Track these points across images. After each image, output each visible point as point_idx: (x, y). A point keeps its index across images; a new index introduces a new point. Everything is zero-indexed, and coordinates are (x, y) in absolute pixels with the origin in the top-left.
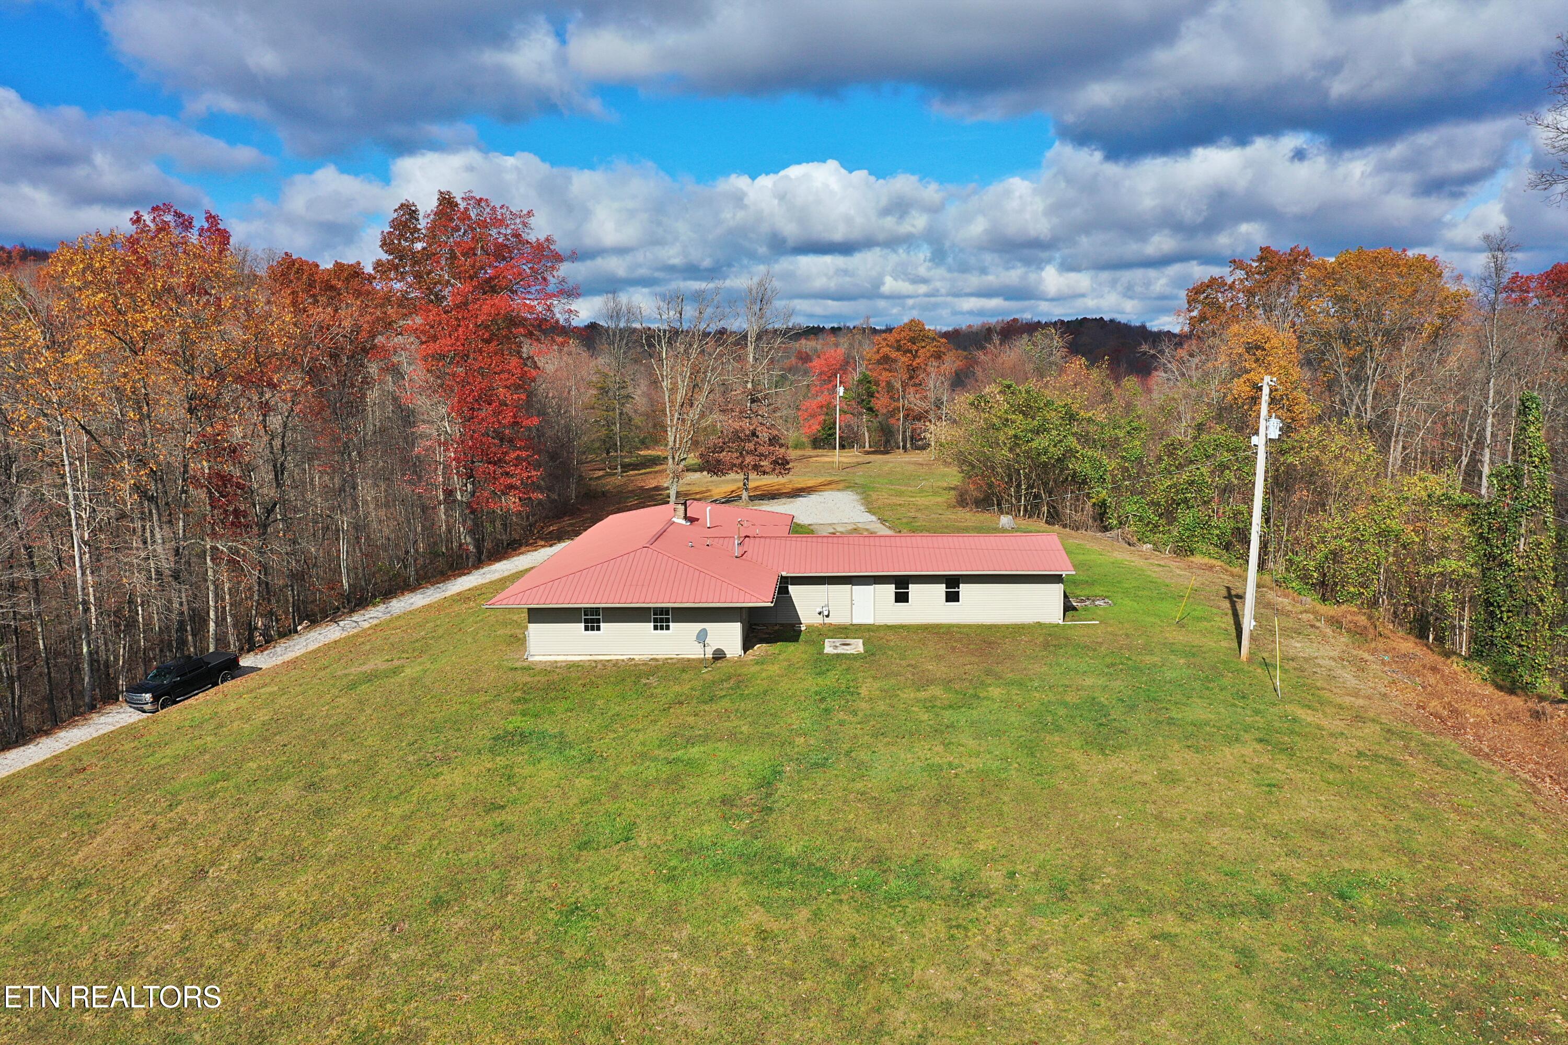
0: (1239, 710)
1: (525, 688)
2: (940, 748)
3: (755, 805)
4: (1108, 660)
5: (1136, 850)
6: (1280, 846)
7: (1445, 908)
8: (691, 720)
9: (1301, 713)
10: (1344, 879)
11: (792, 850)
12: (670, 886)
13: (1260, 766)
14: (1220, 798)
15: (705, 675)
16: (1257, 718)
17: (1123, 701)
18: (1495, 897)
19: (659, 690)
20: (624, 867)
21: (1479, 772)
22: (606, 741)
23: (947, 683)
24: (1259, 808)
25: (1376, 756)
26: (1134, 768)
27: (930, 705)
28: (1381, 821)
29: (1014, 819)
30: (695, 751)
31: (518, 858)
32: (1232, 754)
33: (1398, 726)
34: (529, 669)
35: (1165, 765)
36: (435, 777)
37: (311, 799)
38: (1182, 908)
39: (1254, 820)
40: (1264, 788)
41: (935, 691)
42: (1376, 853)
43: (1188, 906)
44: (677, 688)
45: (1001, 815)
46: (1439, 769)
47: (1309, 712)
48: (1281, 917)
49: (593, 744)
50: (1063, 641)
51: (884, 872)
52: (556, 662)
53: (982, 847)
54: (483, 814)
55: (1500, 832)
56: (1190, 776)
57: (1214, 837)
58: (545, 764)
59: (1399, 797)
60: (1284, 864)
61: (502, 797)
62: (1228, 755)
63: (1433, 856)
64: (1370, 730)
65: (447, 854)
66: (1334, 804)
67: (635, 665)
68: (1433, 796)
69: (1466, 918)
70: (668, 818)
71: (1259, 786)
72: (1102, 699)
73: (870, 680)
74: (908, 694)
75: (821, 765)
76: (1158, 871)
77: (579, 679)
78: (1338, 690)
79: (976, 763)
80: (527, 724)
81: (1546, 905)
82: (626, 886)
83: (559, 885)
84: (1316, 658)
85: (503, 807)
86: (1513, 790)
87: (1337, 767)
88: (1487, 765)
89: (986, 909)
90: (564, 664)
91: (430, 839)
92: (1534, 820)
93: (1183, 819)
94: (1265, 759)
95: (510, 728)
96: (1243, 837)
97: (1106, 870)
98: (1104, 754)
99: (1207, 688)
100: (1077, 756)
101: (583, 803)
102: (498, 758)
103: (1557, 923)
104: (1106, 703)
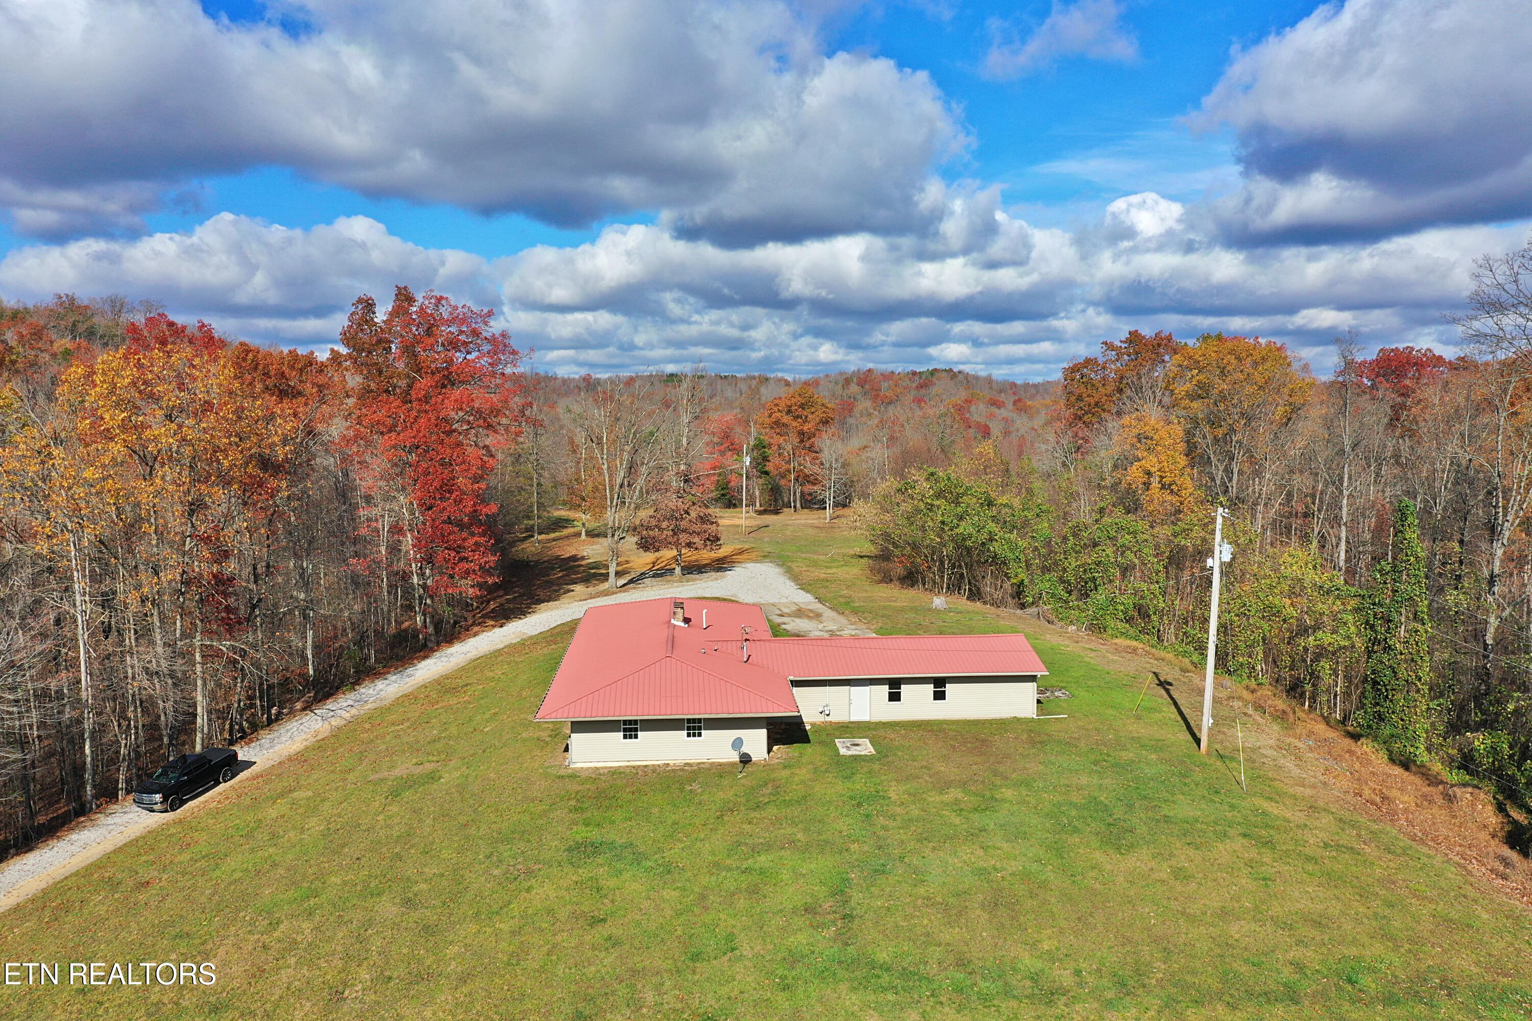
0: (1218, 805)
1: (578, 797)
2: (980, 852)
3: (835, 912)
4: (1092, 757)
5: (1175, 945)
6: (1289, 936)
7: (1431, 987)
8: (746, 827)
9: (1266, 805)
10: (1348, 965)
11: (882, 956)
12: (787, 994)
13: (1251, 860)
14: (1229, 893)
15: (742, 781)
16: (1235, 813)
17: (1121, 800)
18: (1467, 976)
19: (705, 797)
20: (738, 977)
21: (1422, 858)
22: (677, 850)
23: (963, 785)
24: (1263, 902)
25: (1338, 846)
26: (1149, 866)
27: (957, 807)
28: (1362, 909)
29: (1065, 919)
30: (763, 860)
31: (639, 972)
32: (1226, 850)
33: (1347, 815)
34: (574, 776)
35: (1173, 862)
36: (528, 890)
37: (415, 915)
38: (1227, 998)
39: (1262, 913)
40: (1261, 882)
41: (954, 793)
42: (1365, 939)
43: (1231, 996)
44: (721, 795)
45: (1053, 916)
46: (1390, 856)
47: (1273, 804)
48: (1307, 1002)
49: (665, 855)
50: (1045, 738)
51: (970, 973)
52: (597, 768)
53: (1046, 948)
54: (588, 927)
55: (1454, 915)
56: (1198, 873)
57: (1235, 930)
58: (627, 875)
59: (1368, 885)
60: (1296, 953)
61: (600, 910)
62: (1223, 851)
63: (1411, 941)
64: (1326, 820)
65: (570, 969)
66: (1321, 895)
67: (673, 771)
68: (1394, 883)
69: (1449, 995)
70: (761, 928)
71: (1256, 879)
72: (1102, 799)
73: (893, 783)
74: (934, 798)
75: (881, 871)
76: (1198, 964)
77: (626, 786)
78: (1286, 781)
79: (1015, 866)
80: (594, 834)
81: (1505, 980)
82: (746, 995)
83: (686, 997)
84: (1260, 748)
85: (604, 920)
86: (1451, 872)
87: (1312, 858)
88: (1425, 850)
89: (1066, 1005)
90: (606, 771)
91: (548, 955)
92: (1475, 901)
93: (1204, 913)
94: (1253, 853)
95: (579, 838)
96: (1258, 929)
97: (1154, 965)
98: (1121, 854)
99: (1185, 784)
100: (1099, 856)
101: (679, 914)
102: (581, 871)
103: (1518, 997)
104: (1107, 802)
